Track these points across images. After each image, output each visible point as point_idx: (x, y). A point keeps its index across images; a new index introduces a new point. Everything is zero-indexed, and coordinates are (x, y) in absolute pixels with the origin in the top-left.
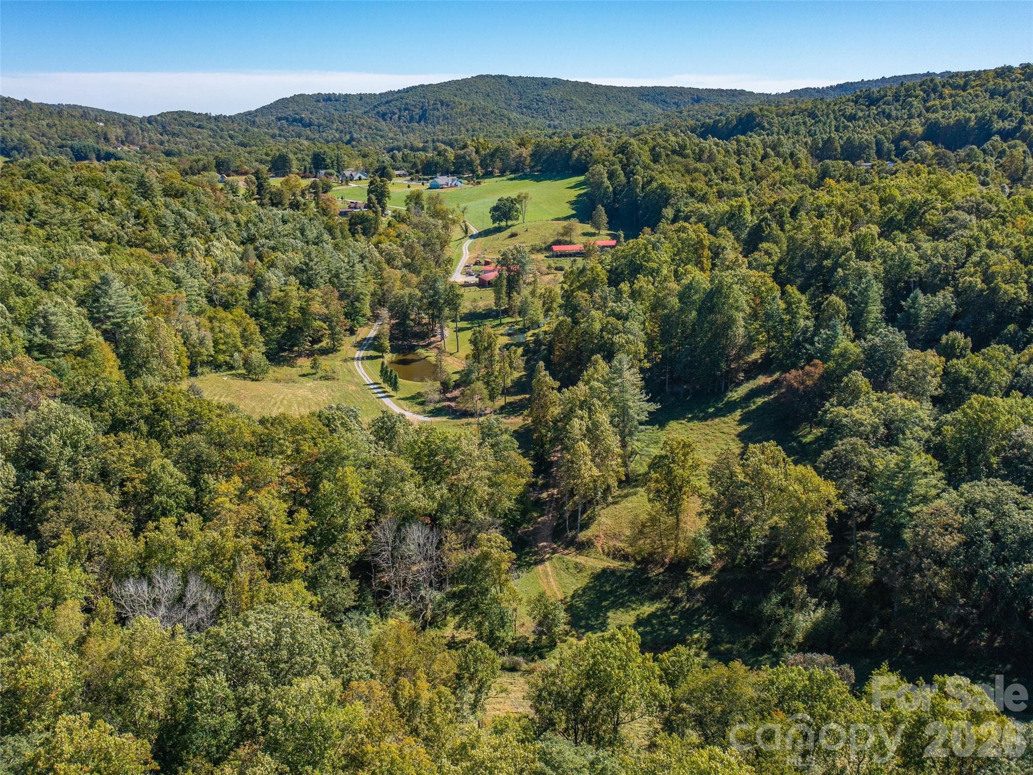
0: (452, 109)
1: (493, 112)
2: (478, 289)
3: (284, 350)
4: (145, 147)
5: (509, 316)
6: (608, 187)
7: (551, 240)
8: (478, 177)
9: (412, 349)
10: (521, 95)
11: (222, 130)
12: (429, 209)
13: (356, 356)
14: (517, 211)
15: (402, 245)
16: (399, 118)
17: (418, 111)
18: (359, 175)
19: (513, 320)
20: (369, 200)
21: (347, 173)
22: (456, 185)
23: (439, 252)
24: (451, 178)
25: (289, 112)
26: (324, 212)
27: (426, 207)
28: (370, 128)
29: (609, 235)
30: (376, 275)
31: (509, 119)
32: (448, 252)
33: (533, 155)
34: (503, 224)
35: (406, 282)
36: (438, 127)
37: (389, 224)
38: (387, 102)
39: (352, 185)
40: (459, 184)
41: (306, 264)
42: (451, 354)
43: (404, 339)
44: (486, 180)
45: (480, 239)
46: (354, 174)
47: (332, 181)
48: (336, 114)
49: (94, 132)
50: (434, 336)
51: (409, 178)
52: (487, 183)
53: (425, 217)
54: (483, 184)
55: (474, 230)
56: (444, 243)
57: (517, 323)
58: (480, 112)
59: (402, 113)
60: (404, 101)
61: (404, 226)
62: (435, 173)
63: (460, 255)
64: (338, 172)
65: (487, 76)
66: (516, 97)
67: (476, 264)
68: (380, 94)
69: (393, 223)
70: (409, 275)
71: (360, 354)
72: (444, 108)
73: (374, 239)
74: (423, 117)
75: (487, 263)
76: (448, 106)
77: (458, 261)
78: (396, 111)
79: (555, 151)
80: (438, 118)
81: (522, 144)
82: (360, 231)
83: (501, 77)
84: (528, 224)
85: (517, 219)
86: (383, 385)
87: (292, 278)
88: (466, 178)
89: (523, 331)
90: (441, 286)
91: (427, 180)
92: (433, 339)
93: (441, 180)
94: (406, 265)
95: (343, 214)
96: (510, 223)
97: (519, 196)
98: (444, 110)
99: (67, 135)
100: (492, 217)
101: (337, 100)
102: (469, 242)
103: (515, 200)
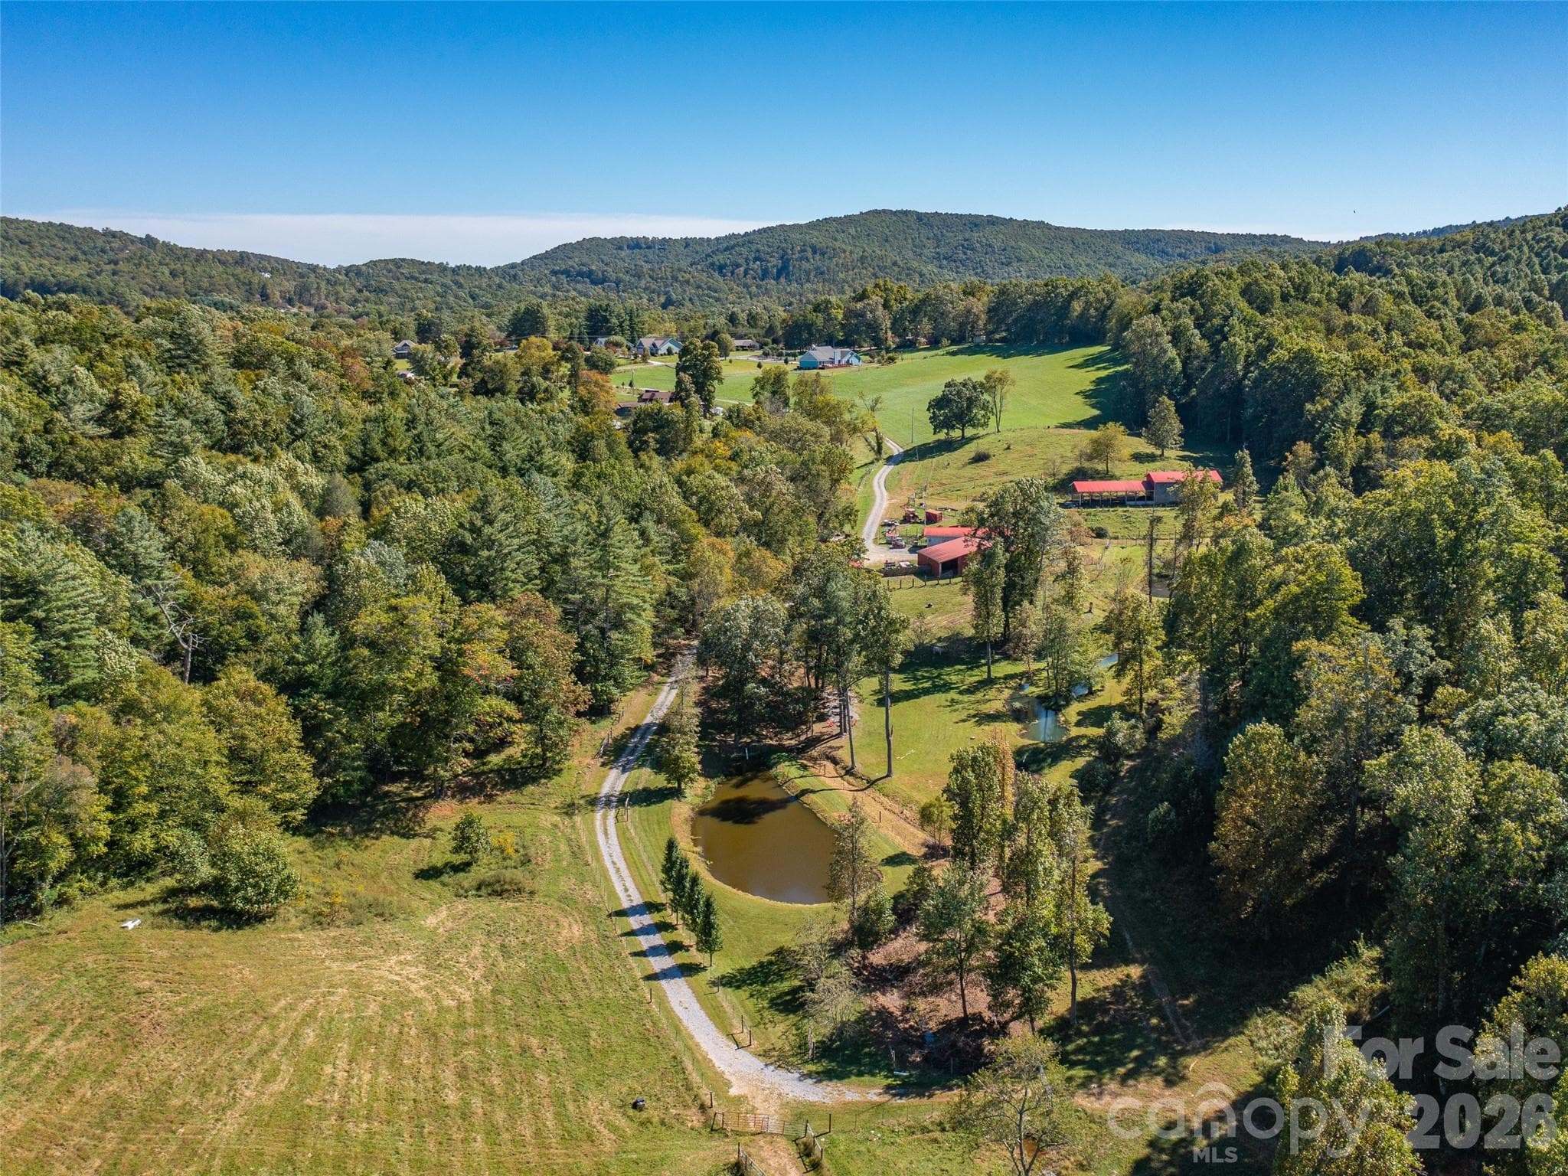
0: (830, 258)
1: (895, 264)
2: (919, 582)
3: (396, 778)
4: (324, 307)
5: (1007, 657)
6: (1172, 361)
7: (1065, 469)
8: (888, 350)
9: (760, 762)
10: (938, 241)
11: (460, 286)
12: (799, 403)
13: (605, 790)
14: (985, 407)
15: (741, 480)
16: (746, 273)
17: (774, 262)
18: (668, 345)
19: (1020, 668)
20: (679, 383)
21: (647, 342)
22: (849, 364)
23: (826, 495)
24: (838, 351)
25: (573, 263)
26: (584, 406)
27: (792, 401)
28: (699, 287)
29: (1183, 458)
30: (675, 553)
31: (921, 275)
32: (847, 494)
33: (992, 311)
34: (956, 434)
35: (748, 573)
36: (808, 286)
37: (715, 433)
38: (727, 249)
39: (654, 362)
40: (854, 360)
41: (475, 530)
42: (871, 783)
43: (742, 728)
44: (905, 356)
45: (909, 466)
46: (658, 343)
47: (618, 356)
48: (646, 267)
49: (244, 284)
50: (822, 718)
51: (760, 352)
52: (907, 361)
53: (791, 417)
54: (898, 362)
55: (893, 448)
56: (839, 472)
57: (1029, 677)
58: (875, 263)
59: (751, 265)
60: (754, 247)
61: (749, 434)
62: (808, 343)
63: (869, 500)
64: (633, 341)
65: (884, 211)
66: (930, 244)
67: (907, 519)
68: (717, 239)
69: (723, 429)
70: (759, 553)
71: (615, 781)
72: (818, 257)
73: (679, 465)
74: (783, 271)
75: (931, 519)
76: (823, 254)
77: (866, 513)
78: (741, 261)
79: (1036, 302)
80: (808, 273)
81: (969, 292)
82: (653, 444)
83: (906, 213)
84: (1006, 436)
85: (985, 424)
86: (671, 916)
87: (427, 571)
88: (866, 354)
89: (1052, 703)
90: (842, 592)
91: (794, 355)
92: (818, 728)
93: (821, 353)
94: (747, 527)
95: (622, 412)
96: (969, 432)
97: (988, 378)
98: (816, 261)
99: (200, 288)
100: (933, 419)
101: (649, 247)
102: (884, 471)
103: (982, 385)
